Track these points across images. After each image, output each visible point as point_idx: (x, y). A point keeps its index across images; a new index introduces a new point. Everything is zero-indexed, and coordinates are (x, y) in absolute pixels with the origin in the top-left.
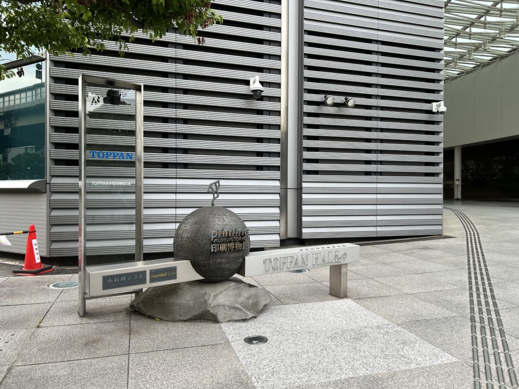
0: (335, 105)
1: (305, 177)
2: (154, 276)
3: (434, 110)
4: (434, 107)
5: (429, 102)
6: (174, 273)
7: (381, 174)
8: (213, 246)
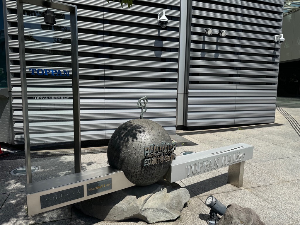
0: (213, 35)
1: (191, 86)
2: (91, 189)
3: (276, 40)
4: (275, 38)
5: (273, 34)
6: (109, 184)
7: (239, 83)
8: (146, 161)
